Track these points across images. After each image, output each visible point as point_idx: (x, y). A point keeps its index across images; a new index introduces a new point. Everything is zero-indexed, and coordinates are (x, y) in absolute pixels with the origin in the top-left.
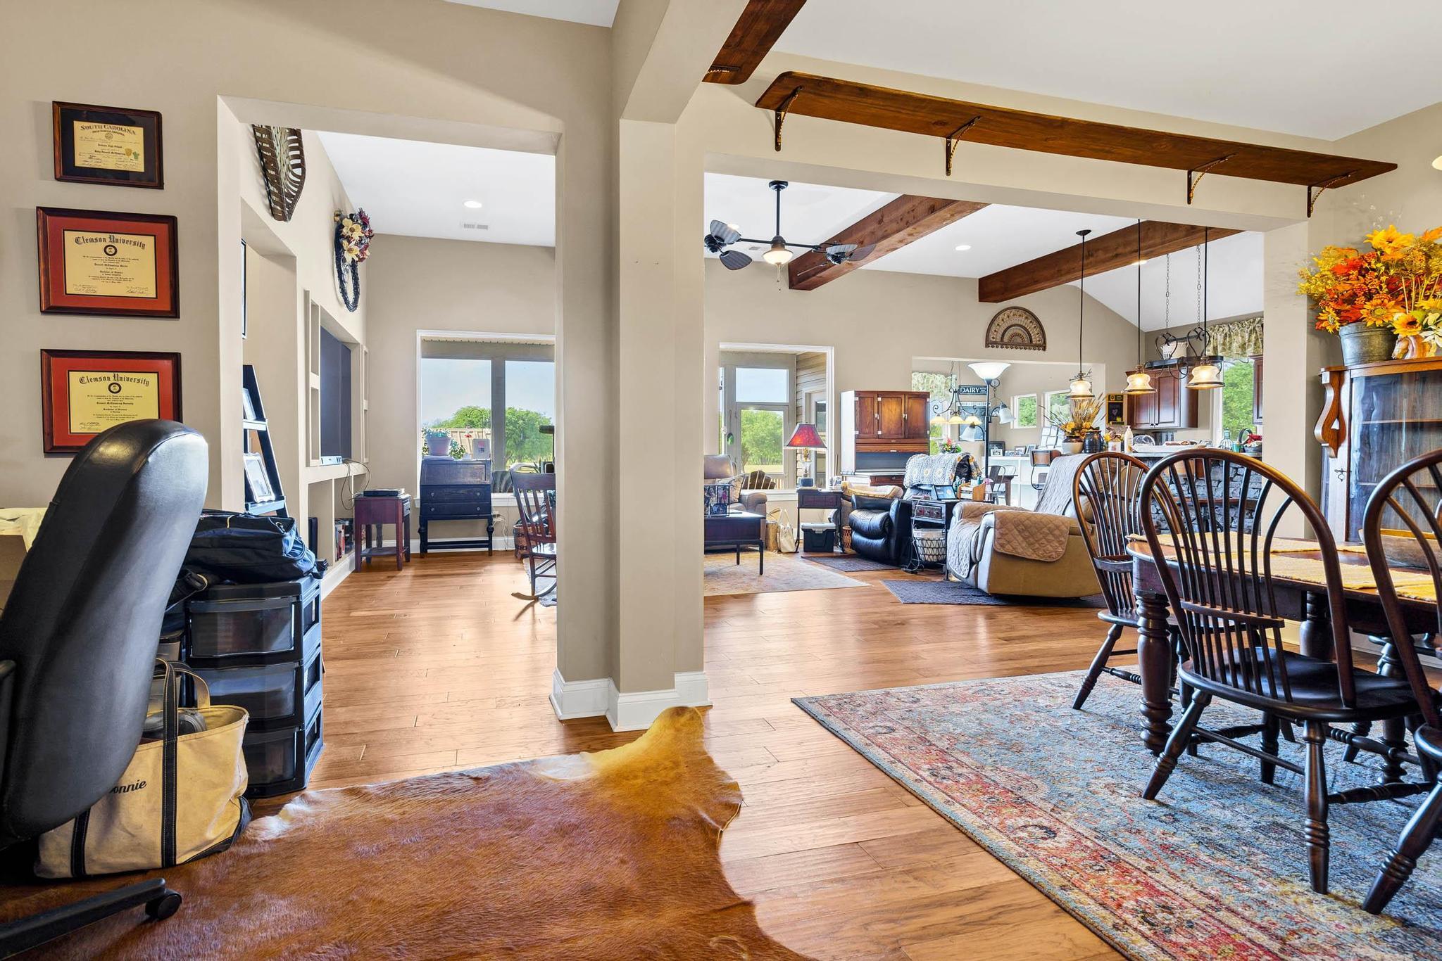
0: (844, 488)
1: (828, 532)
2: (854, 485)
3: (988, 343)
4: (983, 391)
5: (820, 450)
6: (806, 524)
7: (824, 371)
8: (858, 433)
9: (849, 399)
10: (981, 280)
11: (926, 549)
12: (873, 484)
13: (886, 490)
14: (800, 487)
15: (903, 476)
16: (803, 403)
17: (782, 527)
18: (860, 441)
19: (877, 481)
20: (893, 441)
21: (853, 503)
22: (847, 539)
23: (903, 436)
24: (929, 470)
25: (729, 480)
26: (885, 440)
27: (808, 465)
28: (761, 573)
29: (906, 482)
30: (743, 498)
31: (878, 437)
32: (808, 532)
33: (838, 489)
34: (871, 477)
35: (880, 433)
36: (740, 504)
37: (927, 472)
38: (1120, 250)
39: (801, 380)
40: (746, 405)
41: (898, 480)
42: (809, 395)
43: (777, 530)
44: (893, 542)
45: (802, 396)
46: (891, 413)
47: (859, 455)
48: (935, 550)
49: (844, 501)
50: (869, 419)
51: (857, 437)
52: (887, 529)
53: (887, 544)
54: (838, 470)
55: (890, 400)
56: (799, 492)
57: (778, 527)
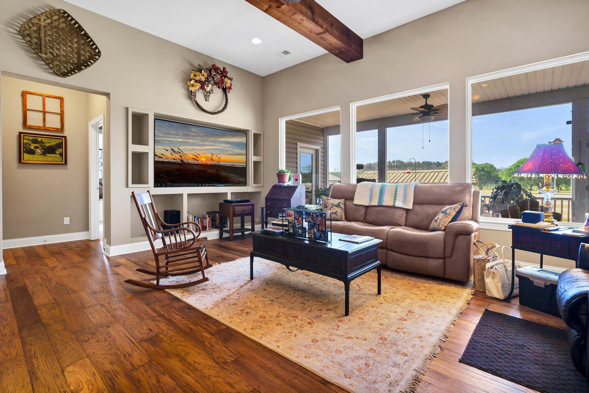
32: (524, 280)
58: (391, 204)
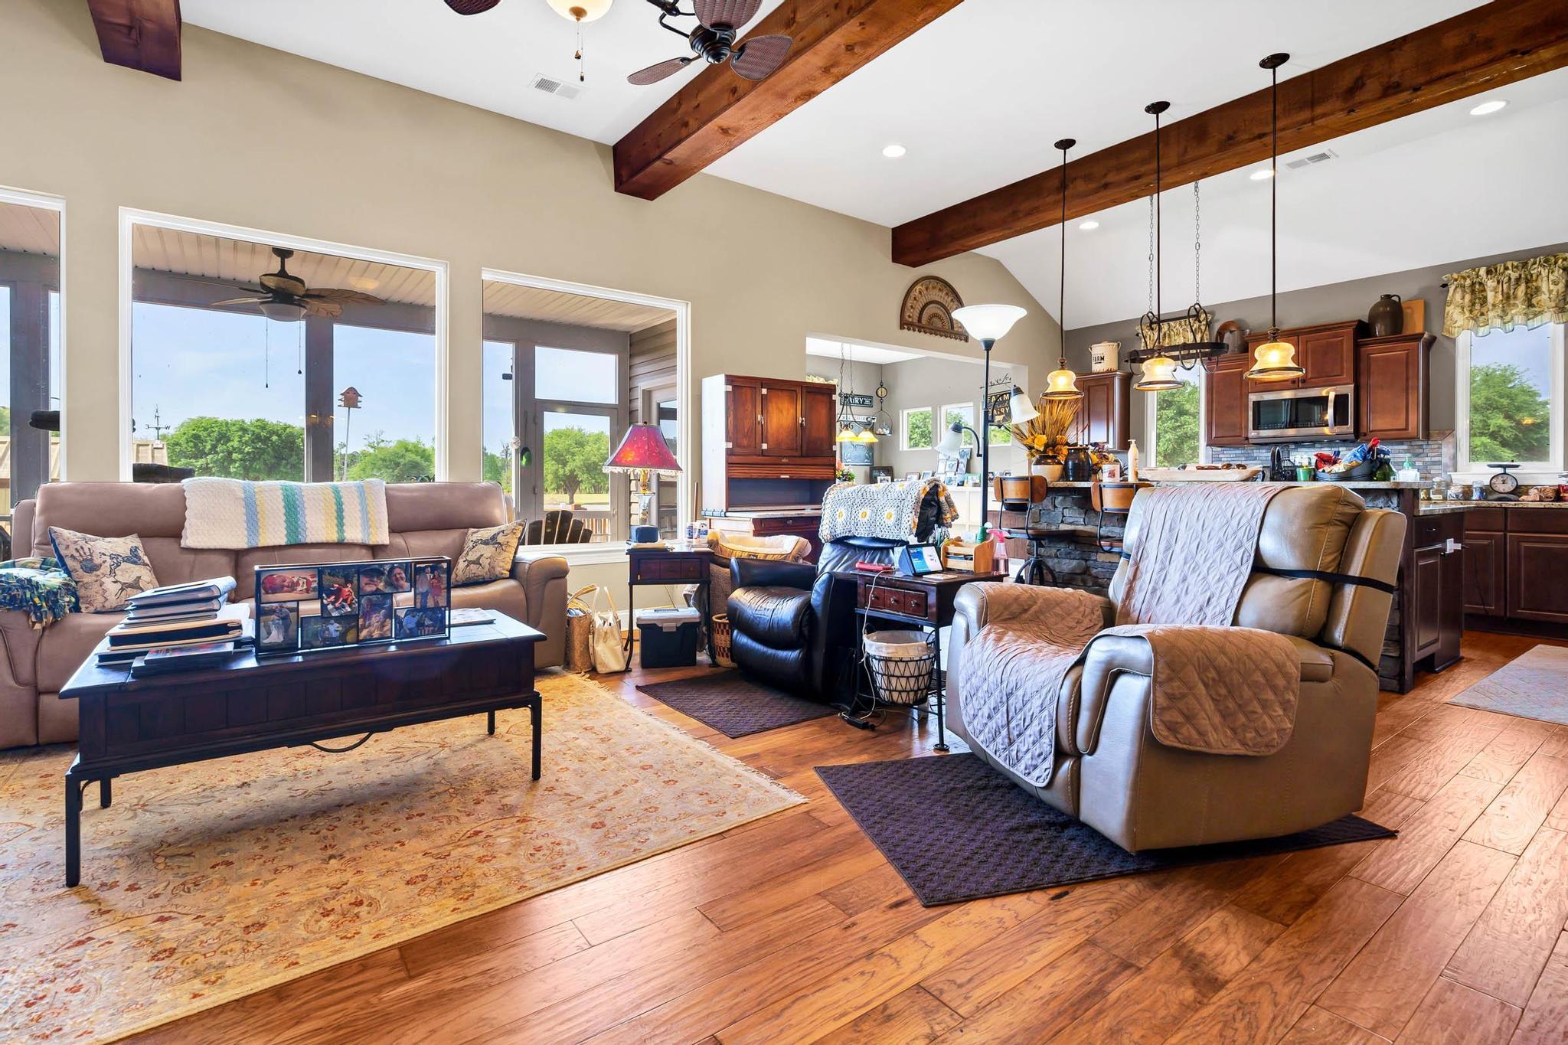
0: (713, 544)
1: (687, 628)
2: (727, 535)
3: (904, 324)
4: (867, 402)
5: (666, 474)
6: (643, 613)
7: (674, 355)
8: (730, 445)
9: (715, 390)
10: (895, 230)
11: (894, 680)
12: (757, 533)
13: (785, 545)
14: (634, 545)
15: (817, 519)
16: (639, 404)
17: (598, 622)
18: (734, 459)
19: (764, 528)
20: (784, 460)
21: (732, 572)
22: (721, 640)
23: (798, 453)
24: (868, 511)
25: (495, 530)
26: (772, 458)
27: (648, 498)
28: (536, 775)
29: (824, 532)
30: (520, 569)
31: (763, 453)
32: (649, 629)
33: (700, 545)
34: (755, 521)
35: (765, 446)
36: (512, 583)
37: (865, 515)
38: (1111, 178)
39: (639, 370)
40: (553, 405)
41: (808, 528)
42: (648, 394)
43: (590, 629)
44: (819, 657)
45: (639, 394)
46: (782, 417)
47: (732, 483)
48: (912, 681)
49: (714, 567)
50: (747, 423)
51: (729, 453)
52: (806, 631)
53: (807, 661)
54: (698, 511)
55: (780, 393)
56: (630, 552)
57: (591, 622)
58: (334, 537)
